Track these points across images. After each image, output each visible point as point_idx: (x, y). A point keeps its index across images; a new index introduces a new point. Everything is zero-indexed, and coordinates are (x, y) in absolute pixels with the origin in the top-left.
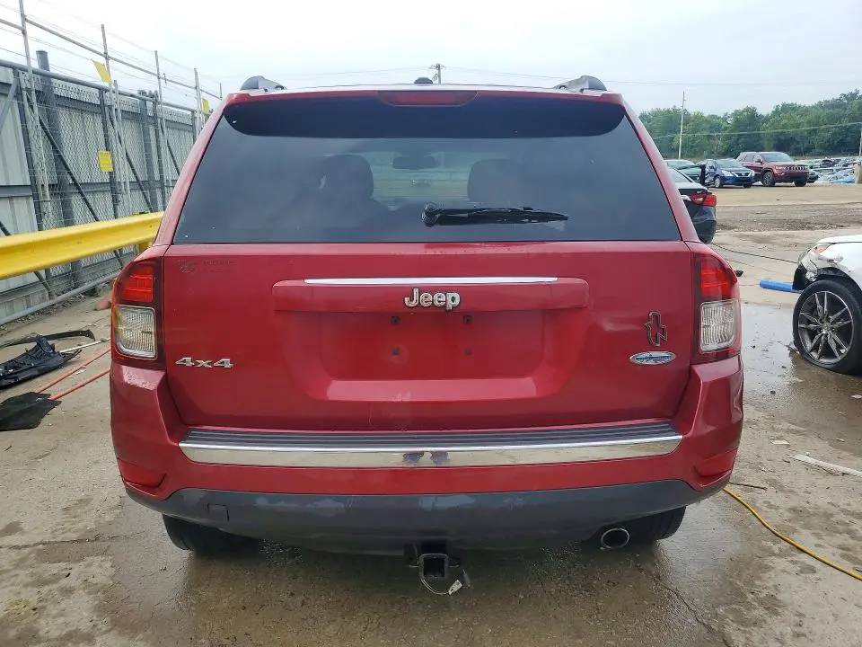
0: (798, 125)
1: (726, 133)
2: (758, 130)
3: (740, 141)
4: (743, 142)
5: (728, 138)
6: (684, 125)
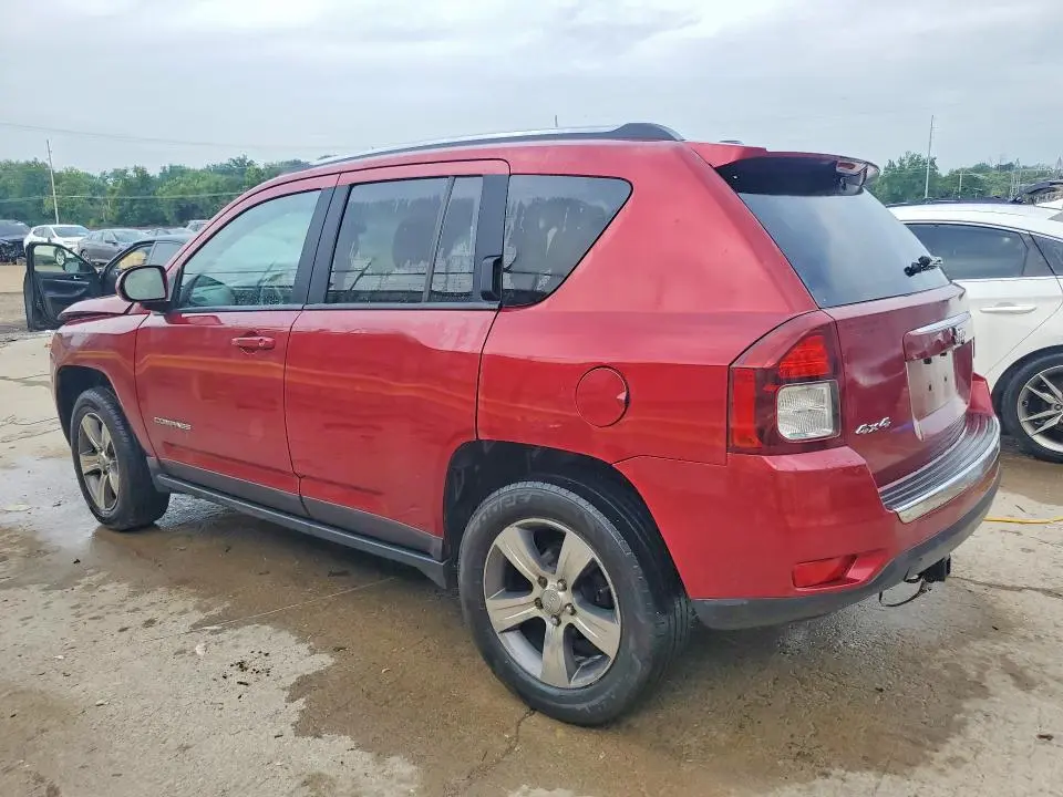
0: (198, 191)
1: (115, 196)
2: (154, 194)
3: (135, 207)
4: (139, 208)
5: (118, 202)
6: (56, 184)
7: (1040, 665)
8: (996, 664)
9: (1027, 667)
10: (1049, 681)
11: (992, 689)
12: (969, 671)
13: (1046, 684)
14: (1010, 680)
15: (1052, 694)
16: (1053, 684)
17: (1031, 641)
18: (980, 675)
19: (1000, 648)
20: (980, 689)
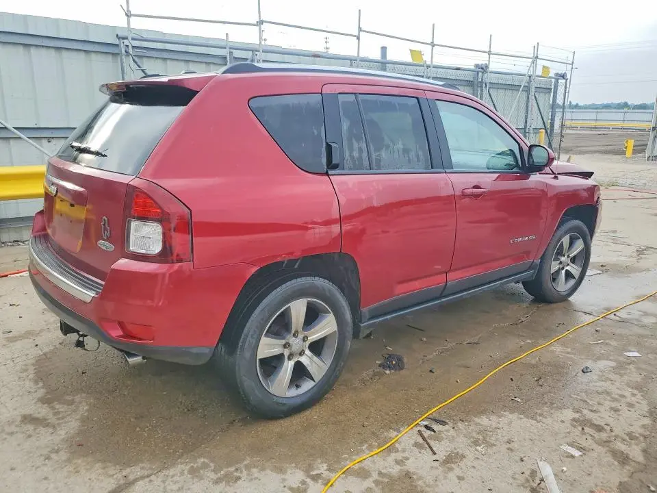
7: (30, 436)
8: (52, 419)
9: (35, 429)
10: (18, 429)
11: (40, 405)
12: (61, 406)
13: (17, 426)
14: (37, 415)
15: (10, 423)
16: (13, 429)
17: (51, 452)
18: (53, 408)
19: (62, 433)
20: (44, 401)
